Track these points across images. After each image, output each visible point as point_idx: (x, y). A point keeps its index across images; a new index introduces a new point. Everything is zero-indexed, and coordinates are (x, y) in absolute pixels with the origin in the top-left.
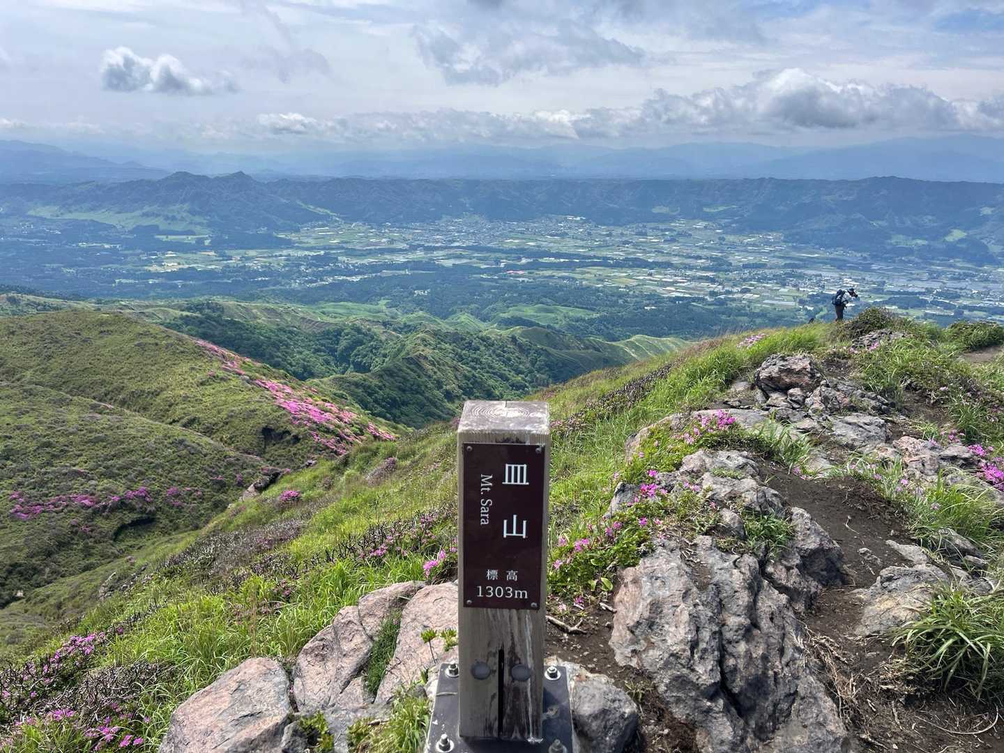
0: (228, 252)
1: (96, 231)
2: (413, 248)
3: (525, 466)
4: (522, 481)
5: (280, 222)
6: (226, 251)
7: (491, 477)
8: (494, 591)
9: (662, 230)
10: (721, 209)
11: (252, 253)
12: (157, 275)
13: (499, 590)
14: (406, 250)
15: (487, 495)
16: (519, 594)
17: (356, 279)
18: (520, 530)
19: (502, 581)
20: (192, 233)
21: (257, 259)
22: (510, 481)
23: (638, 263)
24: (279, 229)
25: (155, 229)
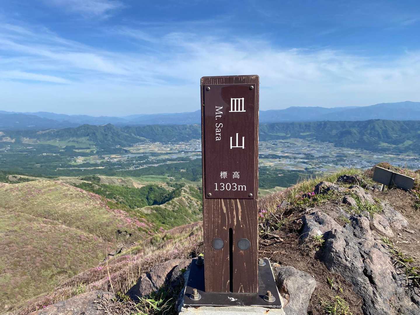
0: (103, 156)
1: (50, 149)
2: (180, 152)
3: (243, 99)
4: (241, 109)
5: (125, 143)
6: (103, 155)
7: (222, 108)
8: (225, 186)
9: (283, 143)
10: (308, 133)
11: (113, 156)
12: (74, 166)
13: (228, 185)
14: (177, 153)
15: (219, 120)
16: (241, 187)
17: (156, 165)
18: (240, 144)
19: (230, 179)
20: (89, 148)
21: (115, 158)
22: (234, 110)
23: (274, 156)
24: (125, 146)
25: (74, 147)
